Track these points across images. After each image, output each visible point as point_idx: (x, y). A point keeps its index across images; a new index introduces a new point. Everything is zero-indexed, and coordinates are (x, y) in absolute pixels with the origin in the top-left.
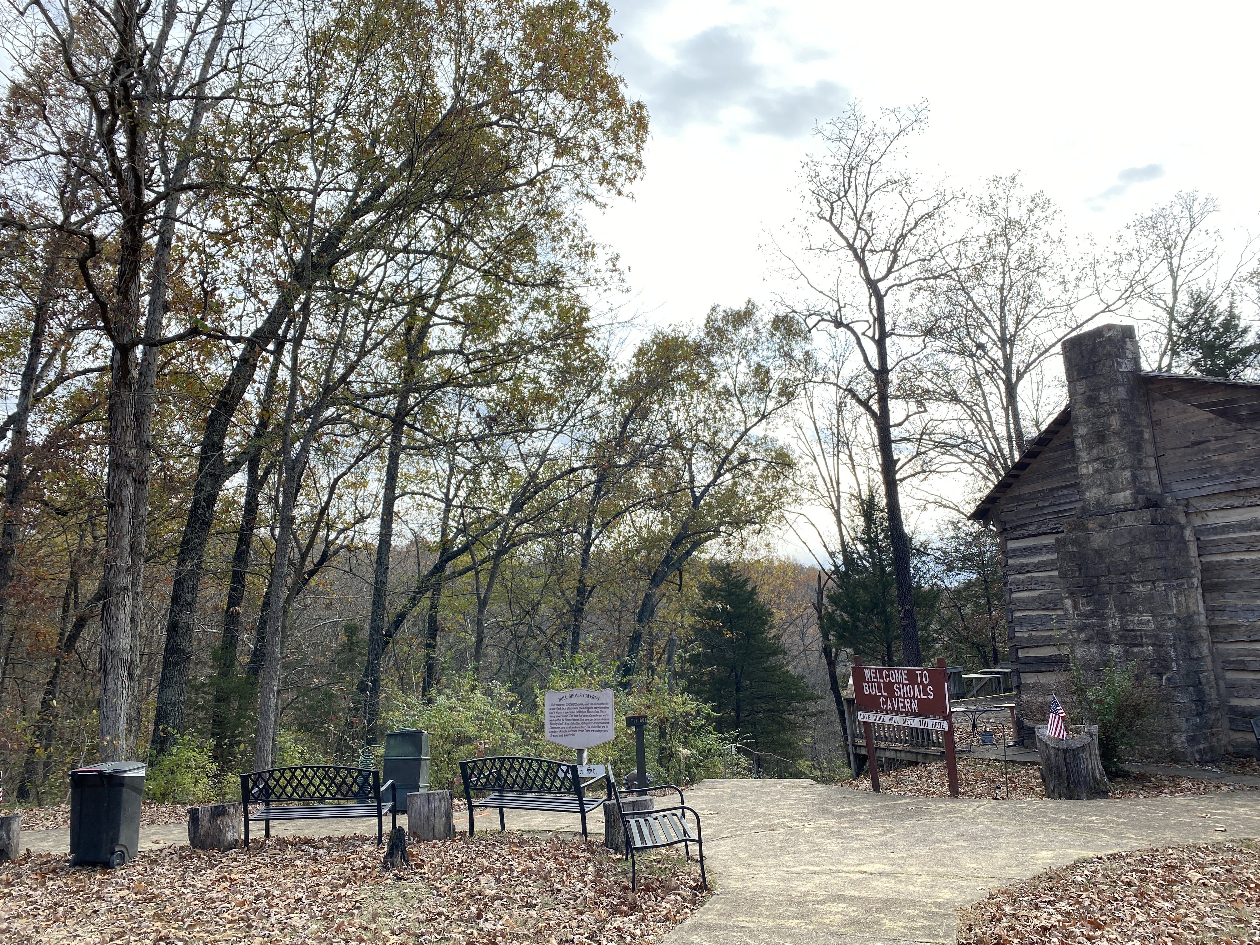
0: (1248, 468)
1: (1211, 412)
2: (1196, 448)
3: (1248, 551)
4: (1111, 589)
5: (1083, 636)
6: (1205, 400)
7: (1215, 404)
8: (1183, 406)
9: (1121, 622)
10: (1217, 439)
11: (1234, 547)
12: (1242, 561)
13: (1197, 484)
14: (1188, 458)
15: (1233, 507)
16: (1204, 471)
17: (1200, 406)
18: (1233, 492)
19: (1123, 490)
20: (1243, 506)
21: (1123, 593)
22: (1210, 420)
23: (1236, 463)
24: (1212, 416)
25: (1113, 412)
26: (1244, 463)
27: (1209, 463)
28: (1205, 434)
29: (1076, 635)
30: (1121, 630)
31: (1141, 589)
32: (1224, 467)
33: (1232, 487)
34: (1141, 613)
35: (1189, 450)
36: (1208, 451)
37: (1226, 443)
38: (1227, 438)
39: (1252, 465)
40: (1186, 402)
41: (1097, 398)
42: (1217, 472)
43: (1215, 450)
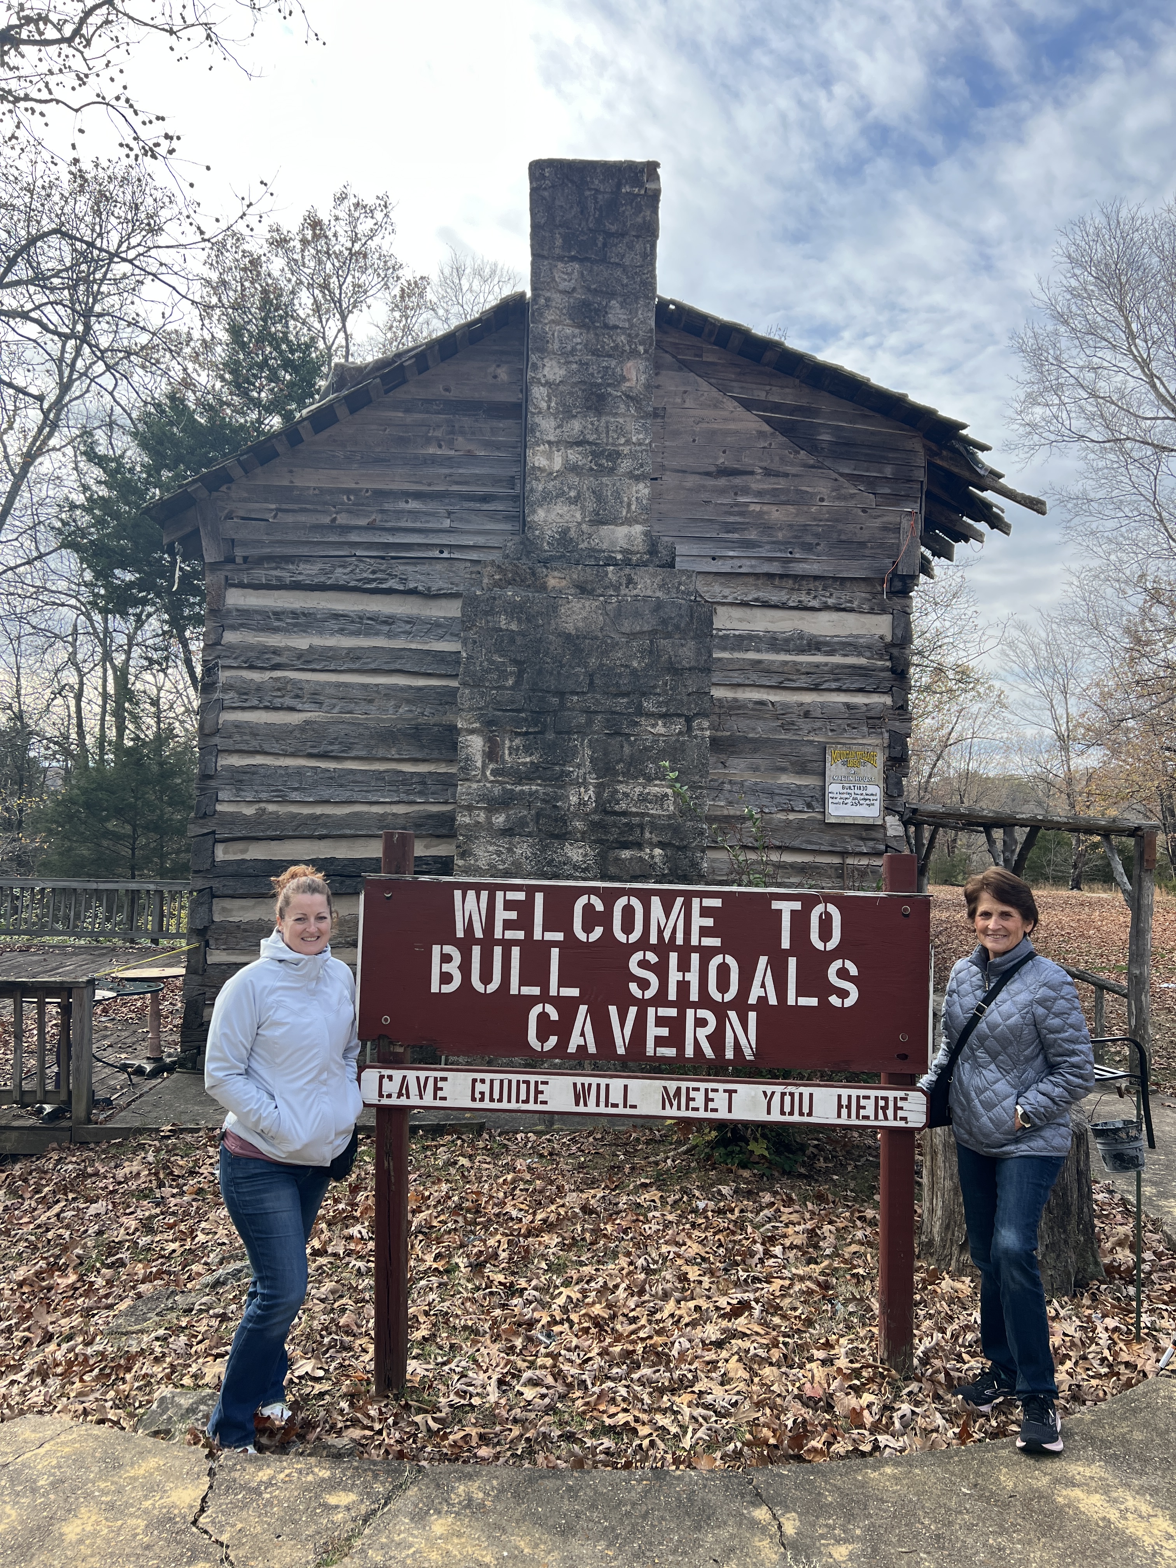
0: (809, 539)
1: (768, 421)
2: (722, 482)
3: (779, 687)
4: (590, 722)
5: (499, 820)
6: (762, 396)
7: (776, 407)
8: (715, 393)
9: (598, 795)
10: (768, 473)
11: (754, 677)
12: (762, 703)
13: (709, 549)
14: (704, 496)
15: (766, 605)
16: (730, 528)
17: (748, 405)
18: (770, 576)
19: (629, 522)
20: (783, 606)
21: (618, 733)
22: (761, 434)
23: (791, 526)
24: (766, 428)
25: (634, 353)
26: (805, 528)
27: (741, 514)
28: (747, 461)
29: (482, 817)
30: (595, 811)
31: (660, 729)
32: (767, 528)
33: (774, 568)
34: (649, 779)
35: (710, 482)
36: (745, 491)
37: (781, 483)
38: (786, 475)
39: (817, 535)
40: (723, 390)
41: (603, 311)
42: (753, 535)
43: (760, 493)
